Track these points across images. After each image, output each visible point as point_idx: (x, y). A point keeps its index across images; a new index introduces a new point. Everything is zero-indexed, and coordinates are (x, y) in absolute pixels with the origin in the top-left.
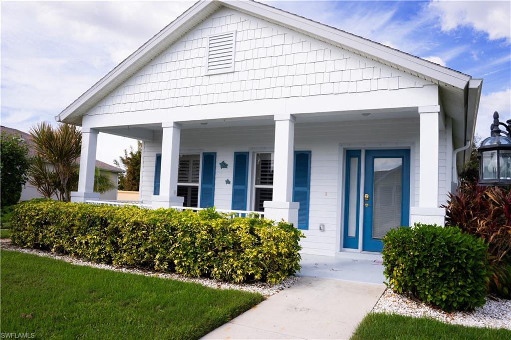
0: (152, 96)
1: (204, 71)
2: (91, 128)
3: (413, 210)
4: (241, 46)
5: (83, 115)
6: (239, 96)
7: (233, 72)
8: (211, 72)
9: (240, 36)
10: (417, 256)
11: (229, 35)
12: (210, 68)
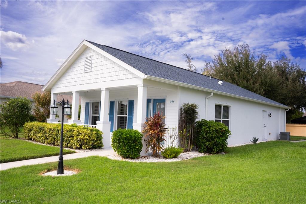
0: (70, 81)
2: (54, 93)
3: (134, 124)
4: (94, 61)
5: (51, 88)
7: (91, 72)
8: (85, 72)
9: (93, 57)
11: (90, 57)
12: (85, 70)
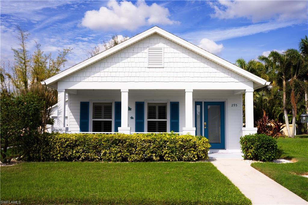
1: (146, 65)
2: (65, 89)
4: (167, 55)
5: (58, 81)
6: (167, 79)
7: (164, 67)
8: (150, 66)
9: (166, 50)
10: (259, 144)
11: (161, 49)
12: (150, 64)
